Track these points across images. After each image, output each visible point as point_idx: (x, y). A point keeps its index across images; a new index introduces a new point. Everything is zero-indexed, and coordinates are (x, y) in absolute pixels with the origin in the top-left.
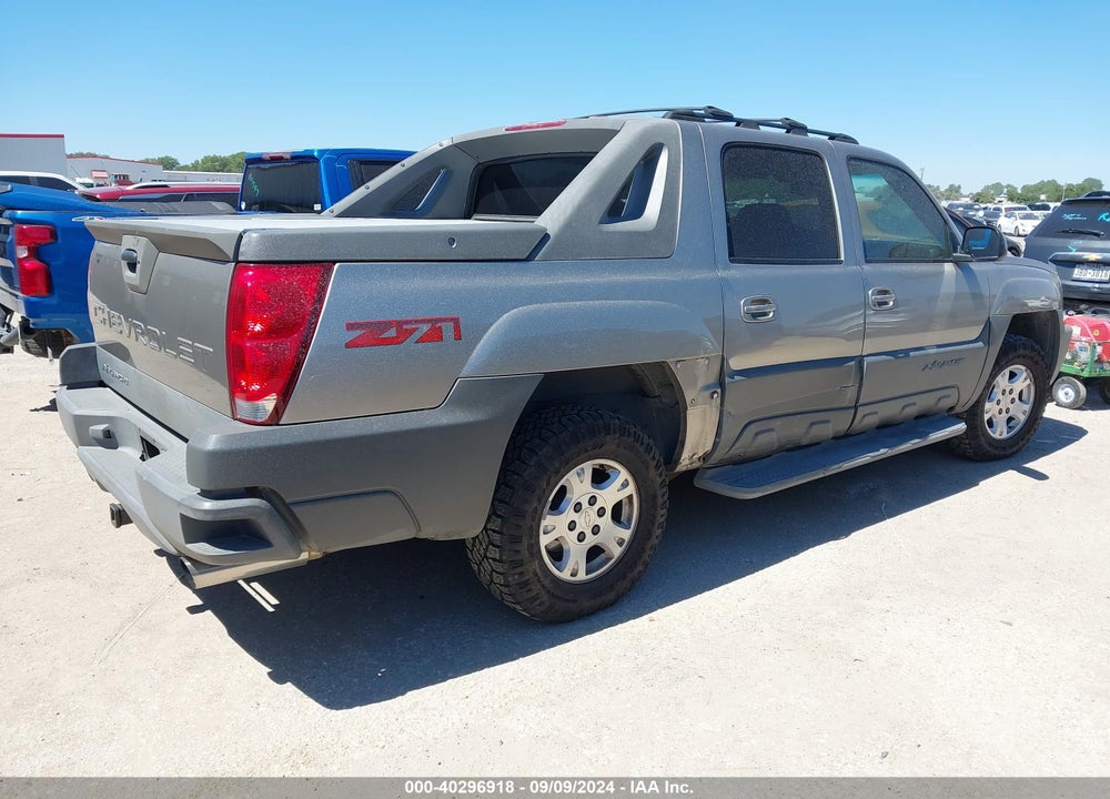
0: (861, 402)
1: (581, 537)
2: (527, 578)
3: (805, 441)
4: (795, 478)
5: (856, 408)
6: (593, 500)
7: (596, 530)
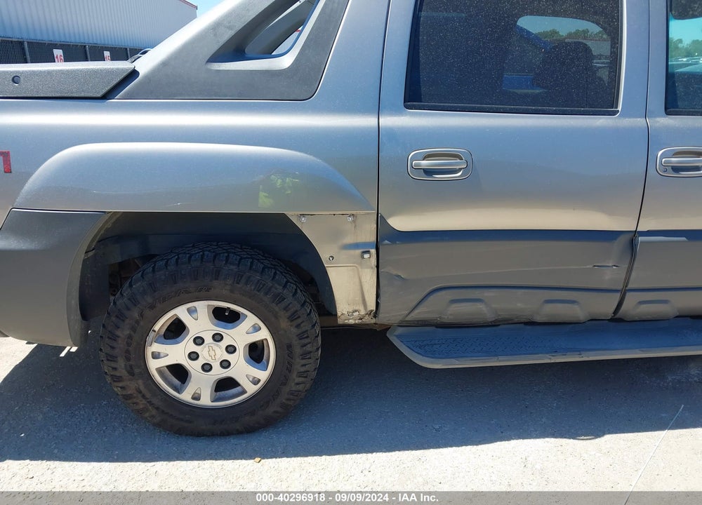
0: (630, 286)
1: (207, 368)
2: (129, 393)
3: (538, 319)
4: (500, 358)
5: (624, 293)
6: (218, 338)
7: (225, 364)
